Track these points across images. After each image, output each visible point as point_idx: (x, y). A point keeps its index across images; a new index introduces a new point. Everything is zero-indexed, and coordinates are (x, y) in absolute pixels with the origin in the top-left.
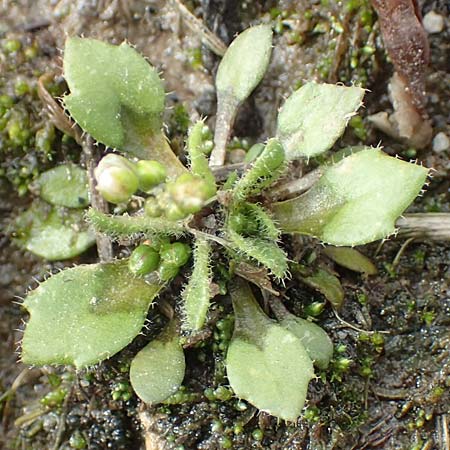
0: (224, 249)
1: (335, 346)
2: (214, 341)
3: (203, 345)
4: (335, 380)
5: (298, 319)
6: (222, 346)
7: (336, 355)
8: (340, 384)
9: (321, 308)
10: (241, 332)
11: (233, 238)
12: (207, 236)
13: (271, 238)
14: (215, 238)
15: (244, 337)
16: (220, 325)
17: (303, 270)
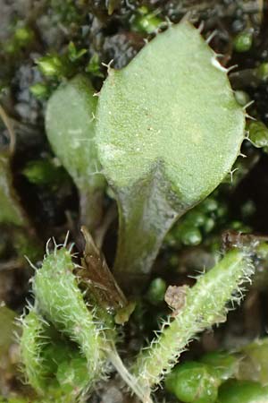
0: (119, 346)
1: (47, 99)
2: (217, 220)
3: (237, 225)
4: (78, 49)
5: (73, 173)
6: (212, 206)
7: (52, 85)
8: (75, 40)
9: (31, 167)
10: (173, 207)
11: (97, 354)
12: (131, 381)
13: (40, 318)
14: (123, 371)
15: (174, 197)
16: (195, 239)
17: (21, 241)
